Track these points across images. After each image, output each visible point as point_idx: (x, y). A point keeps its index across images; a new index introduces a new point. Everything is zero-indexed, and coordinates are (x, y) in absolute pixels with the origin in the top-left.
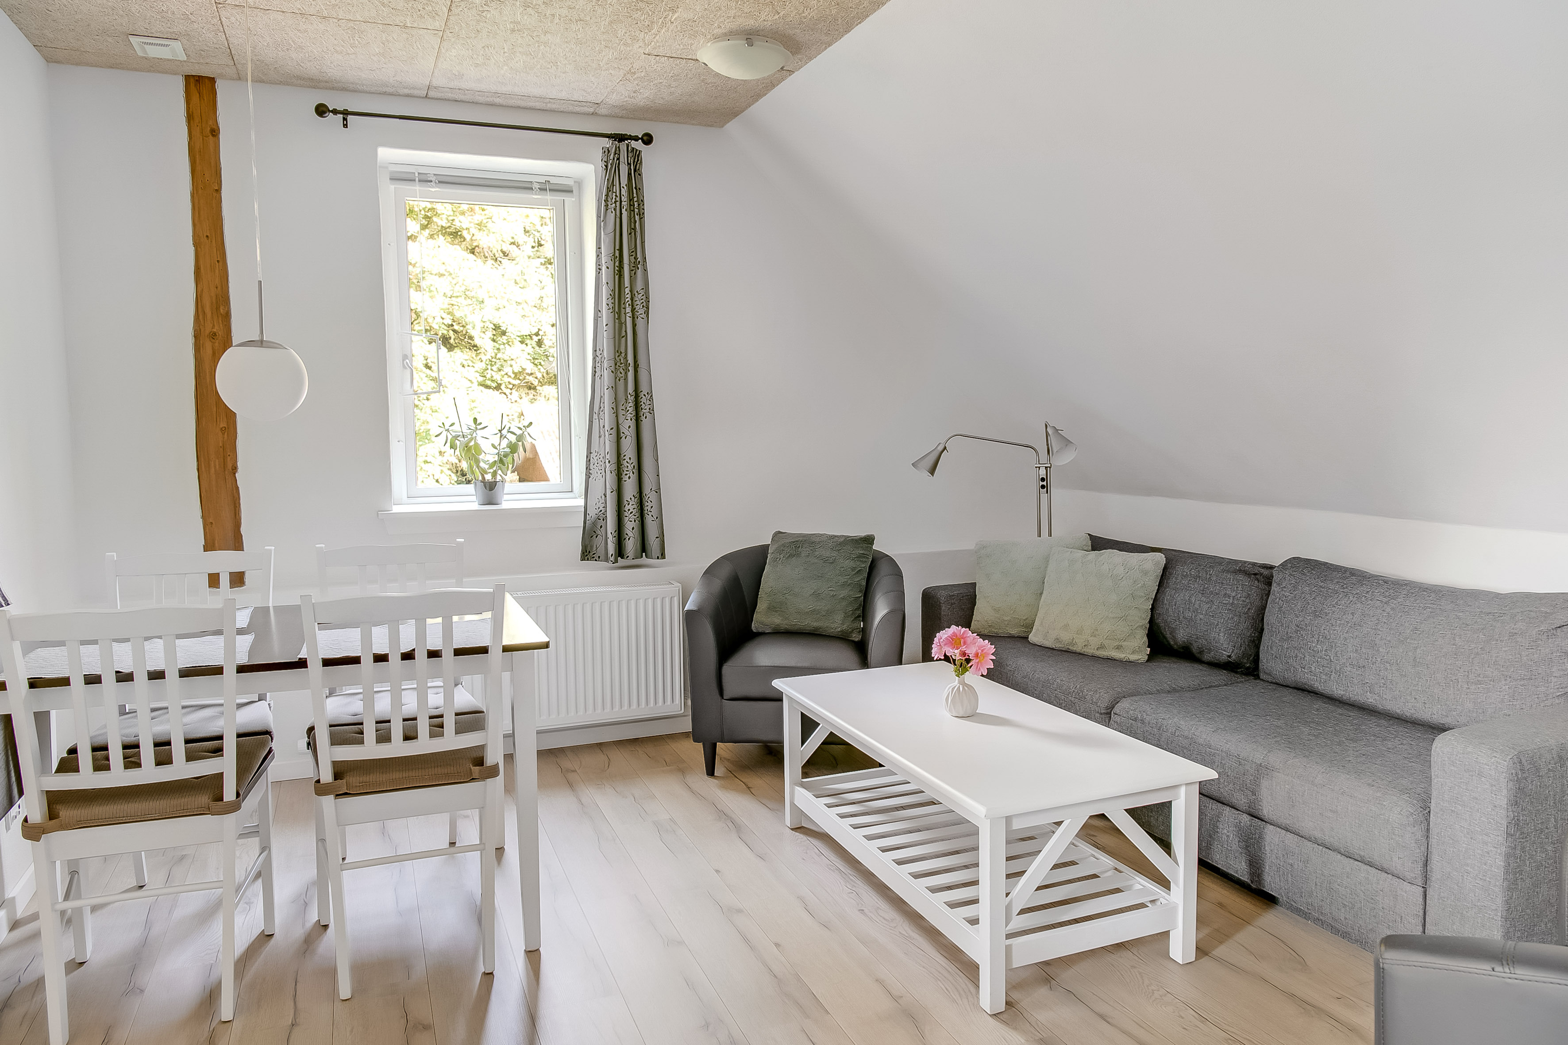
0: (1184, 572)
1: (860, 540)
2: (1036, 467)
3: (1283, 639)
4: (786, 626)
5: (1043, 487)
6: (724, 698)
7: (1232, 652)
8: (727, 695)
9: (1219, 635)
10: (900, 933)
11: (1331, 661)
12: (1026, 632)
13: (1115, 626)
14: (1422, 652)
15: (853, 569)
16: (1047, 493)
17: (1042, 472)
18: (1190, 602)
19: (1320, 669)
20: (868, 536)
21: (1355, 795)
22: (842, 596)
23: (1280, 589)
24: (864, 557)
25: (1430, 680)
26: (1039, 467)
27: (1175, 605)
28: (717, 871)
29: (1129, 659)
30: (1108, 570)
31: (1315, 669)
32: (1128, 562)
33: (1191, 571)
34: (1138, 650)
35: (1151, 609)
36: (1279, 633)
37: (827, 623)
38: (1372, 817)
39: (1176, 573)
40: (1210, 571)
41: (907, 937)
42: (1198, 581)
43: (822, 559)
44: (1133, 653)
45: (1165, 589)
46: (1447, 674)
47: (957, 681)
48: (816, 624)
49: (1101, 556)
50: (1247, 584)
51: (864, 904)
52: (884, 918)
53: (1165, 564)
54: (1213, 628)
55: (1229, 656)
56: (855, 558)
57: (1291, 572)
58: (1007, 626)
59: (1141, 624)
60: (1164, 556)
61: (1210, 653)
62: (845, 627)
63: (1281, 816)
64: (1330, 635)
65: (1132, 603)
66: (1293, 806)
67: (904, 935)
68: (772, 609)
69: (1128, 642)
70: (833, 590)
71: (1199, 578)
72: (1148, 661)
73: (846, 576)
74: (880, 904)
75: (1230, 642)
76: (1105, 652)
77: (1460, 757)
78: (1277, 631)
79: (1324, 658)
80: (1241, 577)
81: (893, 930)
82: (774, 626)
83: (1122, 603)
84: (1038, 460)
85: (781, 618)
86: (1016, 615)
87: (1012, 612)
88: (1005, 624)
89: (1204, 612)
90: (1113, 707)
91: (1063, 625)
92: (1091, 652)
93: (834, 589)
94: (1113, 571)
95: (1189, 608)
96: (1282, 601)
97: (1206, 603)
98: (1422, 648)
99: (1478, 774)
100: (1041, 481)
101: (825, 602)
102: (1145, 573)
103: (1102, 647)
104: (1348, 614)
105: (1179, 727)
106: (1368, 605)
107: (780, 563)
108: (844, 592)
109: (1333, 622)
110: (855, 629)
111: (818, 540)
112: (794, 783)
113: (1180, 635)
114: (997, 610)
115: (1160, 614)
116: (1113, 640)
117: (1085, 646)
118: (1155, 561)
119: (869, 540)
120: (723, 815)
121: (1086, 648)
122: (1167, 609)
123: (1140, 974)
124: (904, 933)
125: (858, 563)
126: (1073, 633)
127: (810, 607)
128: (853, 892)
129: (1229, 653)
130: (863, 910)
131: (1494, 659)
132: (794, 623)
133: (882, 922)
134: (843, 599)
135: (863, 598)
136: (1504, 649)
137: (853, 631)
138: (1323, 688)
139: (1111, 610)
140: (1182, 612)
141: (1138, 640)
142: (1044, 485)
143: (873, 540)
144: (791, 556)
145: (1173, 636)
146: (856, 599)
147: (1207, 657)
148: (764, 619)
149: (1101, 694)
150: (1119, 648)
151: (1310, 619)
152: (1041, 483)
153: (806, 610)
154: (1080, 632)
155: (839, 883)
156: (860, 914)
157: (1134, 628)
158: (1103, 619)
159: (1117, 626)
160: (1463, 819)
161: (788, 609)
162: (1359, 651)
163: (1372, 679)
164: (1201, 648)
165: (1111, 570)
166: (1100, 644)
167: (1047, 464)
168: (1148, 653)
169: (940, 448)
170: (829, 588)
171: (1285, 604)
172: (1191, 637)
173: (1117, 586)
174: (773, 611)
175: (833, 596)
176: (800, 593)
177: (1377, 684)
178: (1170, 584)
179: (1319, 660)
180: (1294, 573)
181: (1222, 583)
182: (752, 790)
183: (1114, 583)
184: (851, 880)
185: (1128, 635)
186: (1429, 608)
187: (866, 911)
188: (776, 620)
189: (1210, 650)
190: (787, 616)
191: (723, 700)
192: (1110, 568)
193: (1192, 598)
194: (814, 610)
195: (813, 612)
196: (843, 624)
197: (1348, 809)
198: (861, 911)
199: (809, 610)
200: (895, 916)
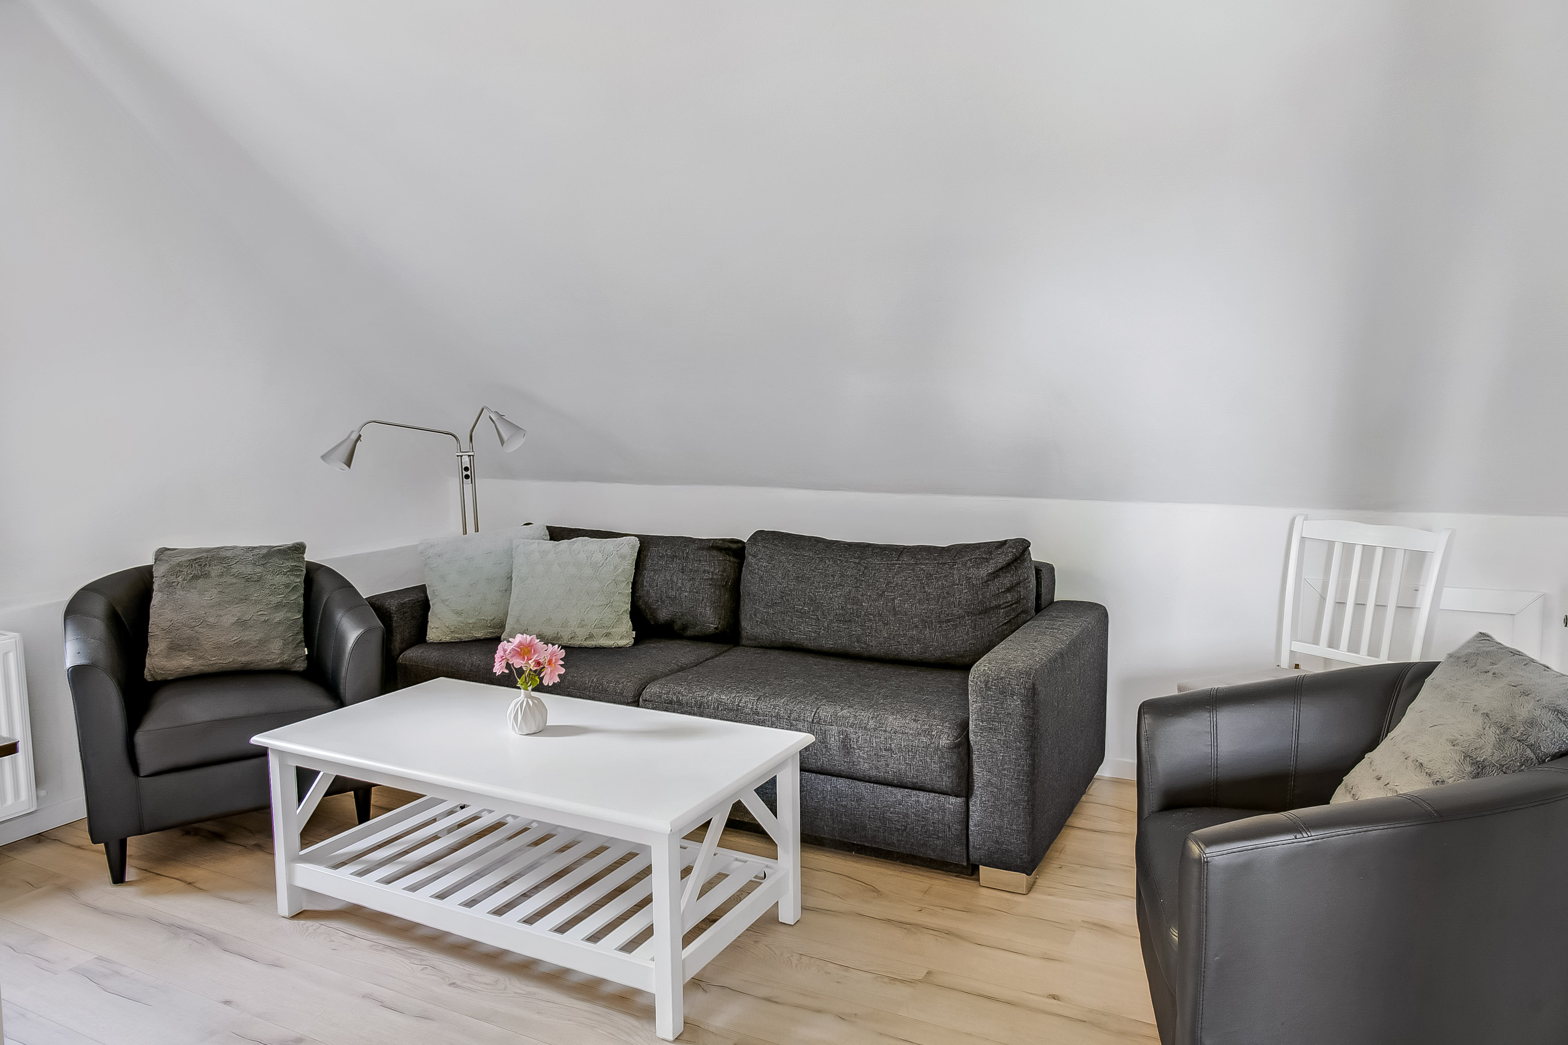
0: (660, 553)
1: (289, 550)
2: (458, 456)
3: (768, 605)
4: (201, 667)
5: (467, 477)
6: (141, 775)
7: (719, 624)
8: (144, 770)
9: (705, 609)
10: (515, 993)
11: (819, 620)
12: (493, 632)
13: (602, 613)
14: (899, 602)
15: (287, 586)
16: (472, 483)
17: (466, 461)
18: (673, 581)
19: (809, 628)
20: (298, 544)
21: (906, 731)
22: (277, 620)
23: (756, 560)
24: (297, 570)
25: (909, 624)
26: (461, 456)
27: (657, 586)
28: (227, 1002)
29: (618, 645)
30: (586, 558)
31: (804, 629)
32: (605, 548)
33: (666, 551)
34: (626, 635)
35: (631, 592)
36: (762, 601)
37: (260, 655)
38: (924, 747)
39: (650, 554)
40: (686, 550)
41: (525, 994)
42: (675, 560)
43: (243, 578)
44: (622, 638)
45: (642, 571)
46: (923, 617)
47: (522, 695)
48: (244, 659)
49: (574, 544)
50: (721, 559)
51: (450, 976)
52: (485, 984)
53: (640, 547)
54: (699, 604)
55: (716, 628)
56: (287, 572)
57: (764, 544)
58: (472, 630)
59: (626, 609)
60: (638, 539)
61: (694, 628)
62: (285, 657)
63: (836, 764)
64: (815, 597)
65: (615, 589)
66: (848, 753)
67: (522, 994)
68: (175, 648)
69: (616, 628)
70: (264, 614)
71: (676, 557)
72: (635, 644)
73: (279, 595)
74: (468, 969)
75: (716, 615)
76: (594, 641)
77: (995, 683)
78: (761, 599)
79: (812, 618)
80: (715, 553)
81: (505, 993)
82: (181, 670)
83: (605, 589)
84: (459, 448)
85: (192, 658)
86: (482, 616)
87: (477, 613)
88: (469, 627)
89: (688, 590)
90: (640, 694)
91: (545, 619)
92: (579, 643)
93: (266, 613)
94: (591, 558)
95: (672, 587)
96: (762, 571)
97: (689, 581)
98: (899, 598)
99: (1011, 694)
100: (465, 470)
101: (255, 630)
102: (623, 557)
103: (591, 637)
104: (829, 576)
105: (721, 702)
106: (844, 567)
107: (178, 587)
108: (279, 614)
109: (816, 584)
110: (299, 658)
111: (229, 554)
112: (293, 859)
113: (662, 615)
114: (459, 613)
115: (640, 596)
116: (601, 628)
117: (571, 638)
118: (631, 544)
119: (299, 549)
120: (177, 929)
121: (572, 640)
122: (648, 591)
123: (766, 946)
124: (521, 991)
125: (292, 578)
126: (557, 626)
127: (234, 639)
128: (426, 966)
129: (716, 625)
130: (454, 983)
131: (958, 600)
132: (212, 662)
133: (487, 989)
134: (279, 623)
135: (302, 619)
136: (964, 591)
137: (296, 660)
138: (813, 644)
139: (595, 599)
140: (664, 592)
141: (625, 625)
142: (467, 474)
143: (305, 549)
144: (195, 577)
145: (654, 617)
146: (294, 622)
147: (689, 632)
148: (165, 663)
149: (625, 683)
150: (607, 635)
151: (794, 585)
152: (465, 473)
153: (230, 643)
154: (564, 625)
155: (401, 963)
156: (454, 988)
157: (620, 613)
158: (588, 608)
159: (604, 613)
160: (1000, 733)
161: (201, 645)
162: (845, 608)
163: (859, 630)
164: (686, 624)
165: (589, 558)
166: (588, 634)
167: (470, 452)
168: (634, 636)
169: (354, 436)
170: (258, 612)
171: (765, 573)
172: (675, 615)
173: (598, 573)
174: (179, 650)
175: (265, 621)
176: (217, 623)
177: (863, 634)
178: (647, 566)
179: (807, 620)
180: (767, 545)
181: (700, 560)
182: (197, 885)
183: (594, 570)
184: (414, 954)
185: (615, 621)
186: (896, 564)
187: (458, 982)
188: (185, 663)
189: (696, 625)
190: (201, 654)
191: (140, 779)
192: (588, 556)
193: (673, 577)
194: (241, 642)
195: (239, 644)
196: (282, 654)
197: (901, 745)
198: (453, 986)
199: (233, 643)
200: (495, 976)
